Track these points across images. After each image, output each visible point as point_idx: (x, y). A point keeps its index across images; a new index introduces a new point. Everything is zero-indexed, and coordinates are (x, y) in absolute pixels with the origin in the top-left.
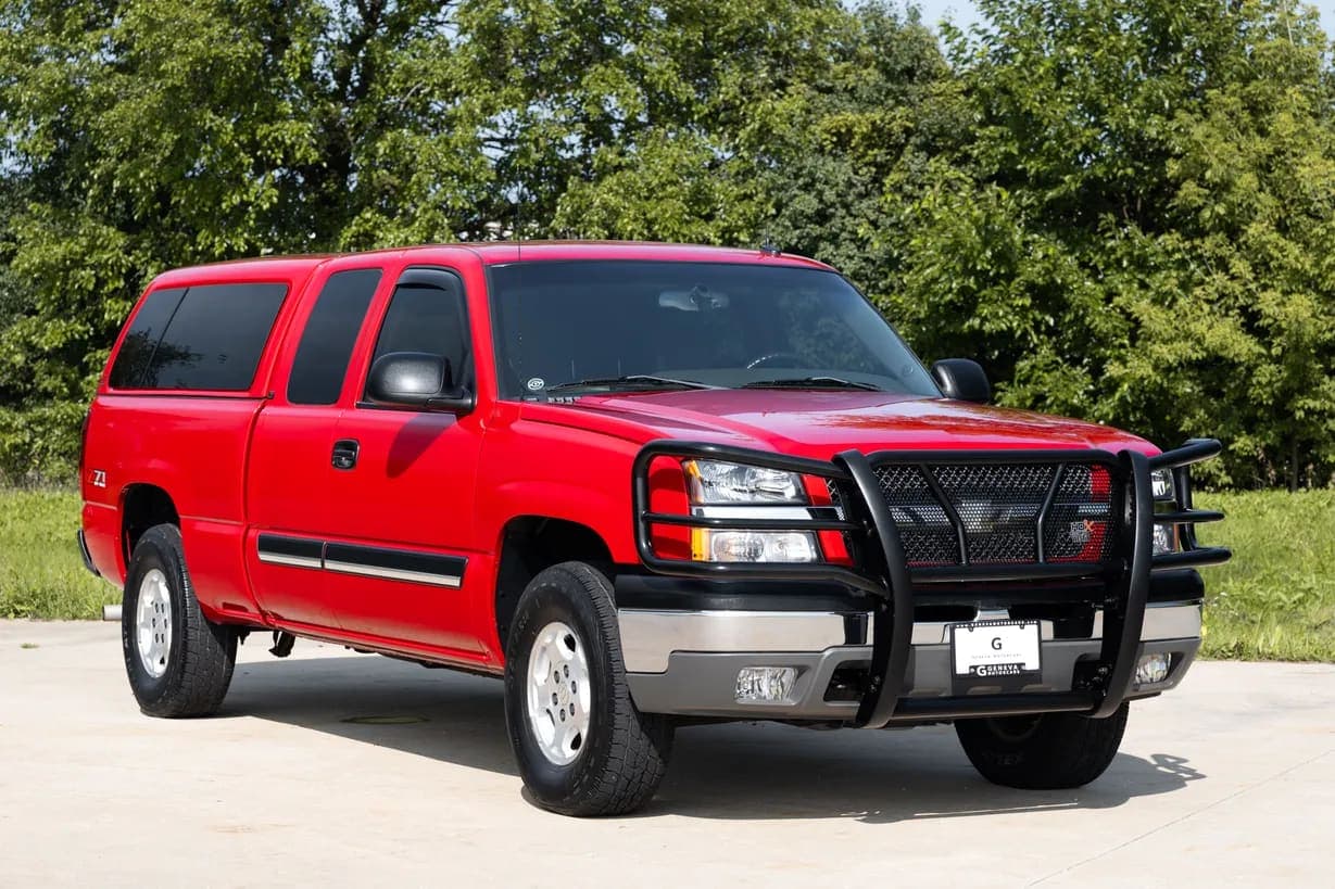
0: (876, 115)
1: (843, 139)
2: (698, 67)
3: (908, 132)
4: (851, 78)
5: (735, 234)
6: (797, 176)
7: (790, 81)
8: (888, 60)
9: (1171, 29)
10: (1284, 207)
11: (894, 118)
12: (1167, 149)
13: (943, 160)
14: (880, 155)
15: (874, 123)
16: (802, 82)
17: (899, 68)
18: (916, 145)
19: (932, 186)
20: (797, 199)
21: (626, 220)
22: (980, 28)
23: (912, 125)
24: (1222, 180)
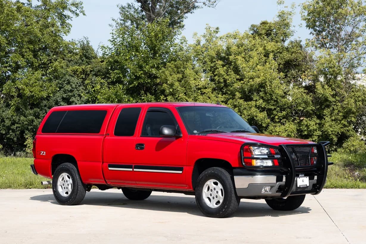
0: (84, 67)
1: (75, 72)
3: (91, 71)
4: (72, 57)
5: (50, 95)
6: (64, 81)
7: (58, 58)
8: (86, 54)
9: (156, 49)
10: (186, 90)
11: (87, 68)
12: (156, 76)
13: (100, 78)
14: (84, 76)
15: (83, 69)
16: (61, 58)
18: (93, 74)
19: (98, 84)
20: (66, 87)
21: (27, 91)
23: (92, 69)
24: (171, 83)
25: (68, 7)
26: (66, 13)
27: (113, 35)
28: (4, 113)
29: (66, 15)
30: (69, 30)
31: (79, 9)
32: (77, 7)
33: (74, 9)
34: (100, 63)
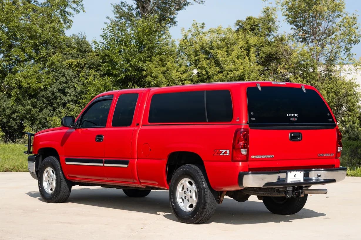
0: (78, 60)
1: (70, 65)
2: (36, 47)
3: (85, 64)
4: (70, 51)
5: (47, 86)
6: (60, 73)
7: (57, 52)
8: (81, 48)
9: (143, 43)
10: (169, 82)
11: (82, 61)
12: (143, 69)
13: (93, 70)
14: (78, 69)
15: (77, 62)
16: (59, 52)
17: (83, 50)
18: (87, 67)
19: (91, 76)
20: (61, 79)
21: (24, 83)
22: (101, 42)
23: (86, 63)
24: (156, 76)
25: (69, 4)
26: (68, 9)
27: (104, 31)
28: (5, 103)
29: (68, 11)
30: (71, 26)
31: (79, 6)
32: (77, 4)
33: (74, 6)
34: (95, 56)
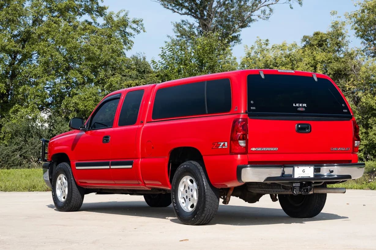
2: (94, 70)
4: (130, 73)
7: (116, 74)
8: (139, 69)
9: (204, 62)
11: (141, 82)
15: (136, 83)
16: (118, 74)
17: (142, 71)
21: (80, 106)
22: (160, 62)
25: (129, 24)
26: (128, 30)
27: (162, 50)
29: (129, 32)
30: (131, 47)
31: (139, 26)
32: (137, 24)
33: (135, 26)
34: (156, 77)
